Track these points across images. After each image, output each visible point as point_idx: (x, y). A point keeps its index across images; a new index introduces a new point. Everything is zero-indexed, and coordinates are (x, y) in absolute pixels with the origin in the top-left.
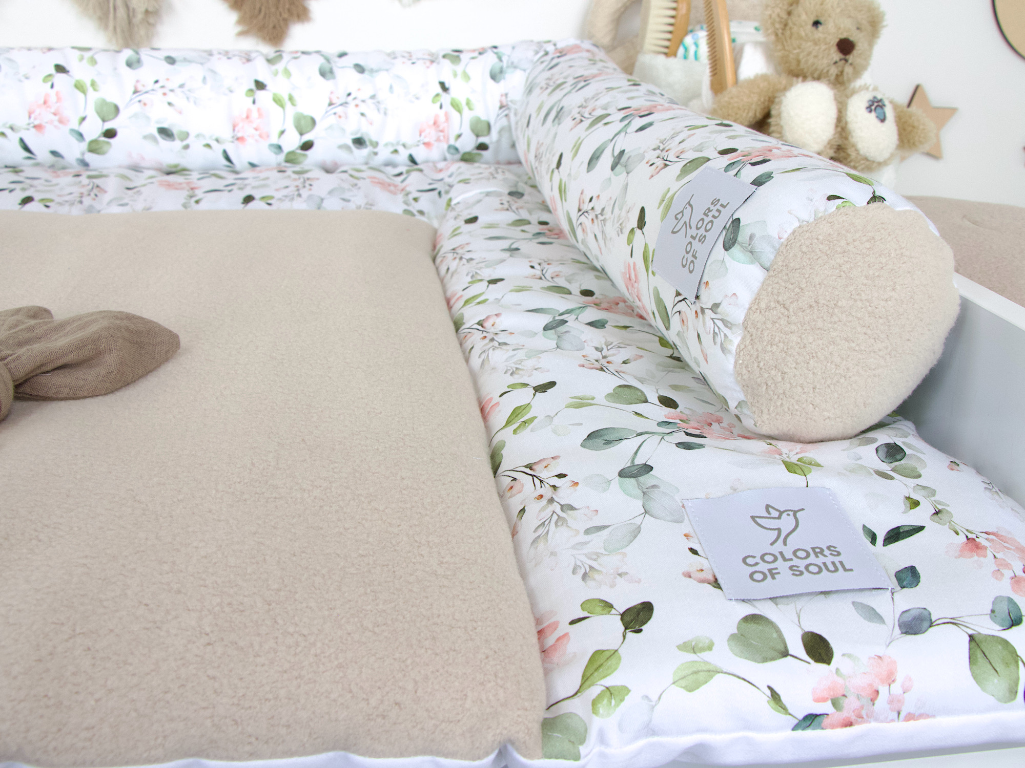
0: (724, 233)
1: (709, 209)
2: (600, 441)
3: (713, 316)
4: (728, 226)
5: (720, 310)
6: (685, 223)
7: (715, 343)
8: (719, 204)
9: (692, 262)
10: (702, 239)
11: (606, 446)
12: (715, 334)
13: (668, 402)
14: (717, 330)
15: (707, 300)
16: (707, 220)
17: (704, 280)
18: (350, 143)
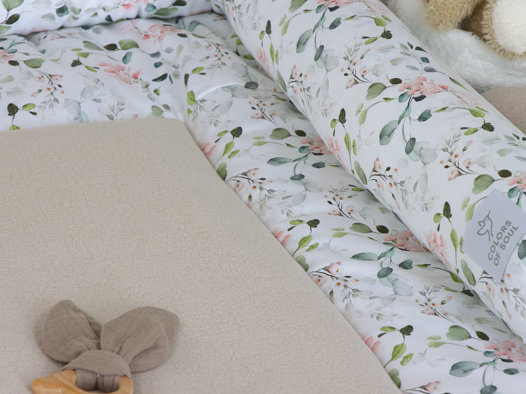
0: (518, 247)
1: (504, 227)
2: (460, 371)
3: (515, 295)
4: (520, 243)
5: (519, 293)
6: (487, 231)
7: (517, 311)
8: (511, 226)
9: (496, 259)
10: (503, 247)
11: (465, 374)
12: (517, 306)
13: (482, 336)
14: (518, 304)
15: (509, 284)
16: (505, 235)
17: (507, 272)
18: (54, 12)
